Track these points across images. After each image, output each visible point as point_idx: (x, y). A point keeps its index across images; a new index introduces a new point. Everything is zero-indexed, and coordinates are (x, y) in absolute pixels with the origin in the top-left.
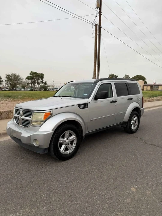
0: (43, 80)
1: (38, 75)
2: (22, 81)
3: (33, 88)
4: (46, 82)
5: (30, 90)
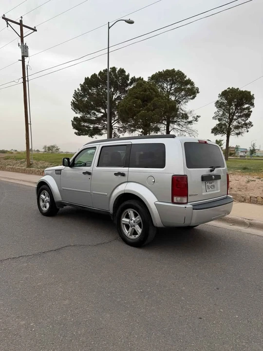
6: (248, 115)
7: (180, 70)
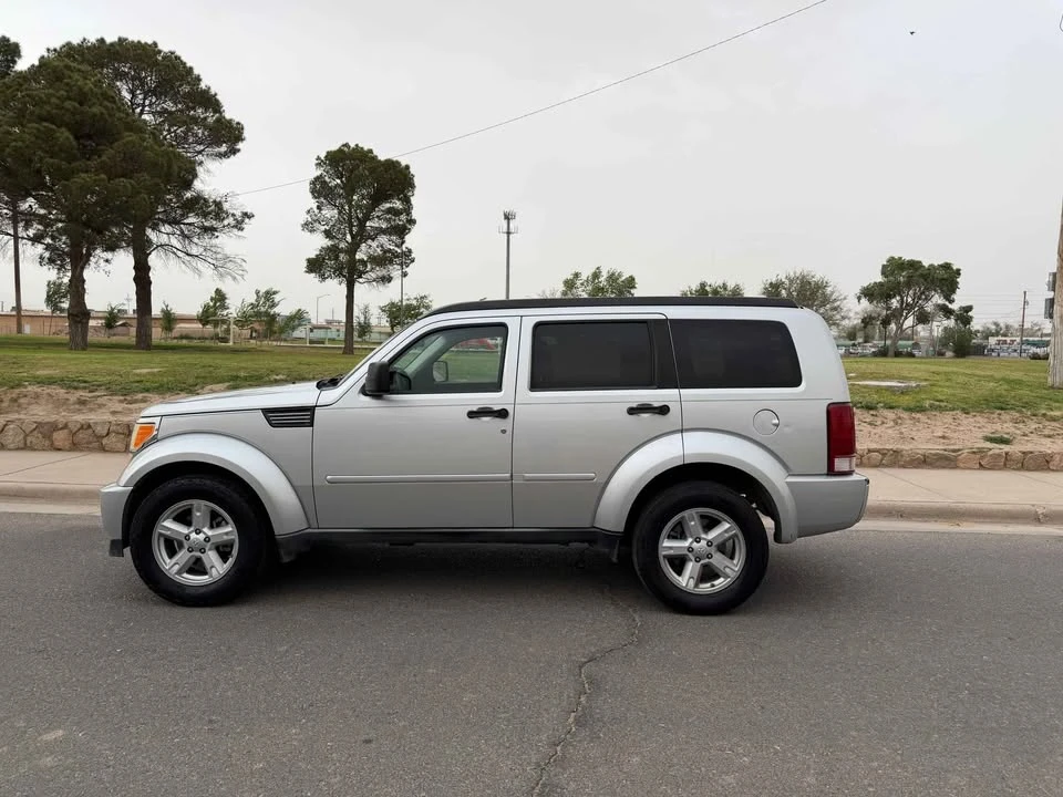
0: (952, 301)
1: (922, 276)
2: (835, 309)
3: (888, 342)
4: (969, 308)
5: (875, 355)
6: (401, 232)
7: (178, 53)
